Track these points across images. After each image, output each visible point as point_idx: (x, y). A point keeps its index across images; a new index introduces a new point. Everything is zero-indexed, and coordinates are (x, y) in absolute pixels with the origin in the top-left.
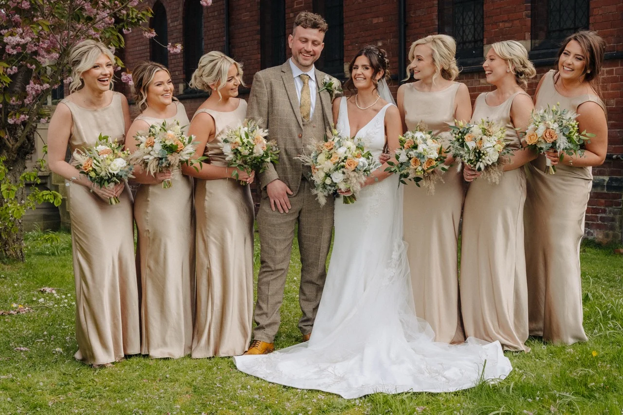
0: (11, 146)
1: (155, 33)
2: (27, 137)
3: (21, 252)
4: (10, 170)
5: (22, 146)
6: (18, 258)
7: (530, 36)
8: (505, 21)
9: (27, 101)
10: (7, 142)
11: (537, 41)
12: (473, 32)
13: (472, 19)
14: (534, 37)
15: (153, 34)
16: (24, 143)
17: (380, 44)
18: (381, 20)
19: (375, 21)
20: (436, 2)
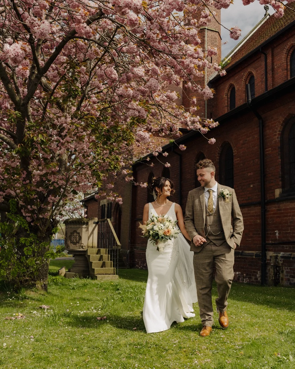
10: (40, 227)
17: (252, 186)
18: (252, 174)
19: (249, 174)
20: (280, 163)
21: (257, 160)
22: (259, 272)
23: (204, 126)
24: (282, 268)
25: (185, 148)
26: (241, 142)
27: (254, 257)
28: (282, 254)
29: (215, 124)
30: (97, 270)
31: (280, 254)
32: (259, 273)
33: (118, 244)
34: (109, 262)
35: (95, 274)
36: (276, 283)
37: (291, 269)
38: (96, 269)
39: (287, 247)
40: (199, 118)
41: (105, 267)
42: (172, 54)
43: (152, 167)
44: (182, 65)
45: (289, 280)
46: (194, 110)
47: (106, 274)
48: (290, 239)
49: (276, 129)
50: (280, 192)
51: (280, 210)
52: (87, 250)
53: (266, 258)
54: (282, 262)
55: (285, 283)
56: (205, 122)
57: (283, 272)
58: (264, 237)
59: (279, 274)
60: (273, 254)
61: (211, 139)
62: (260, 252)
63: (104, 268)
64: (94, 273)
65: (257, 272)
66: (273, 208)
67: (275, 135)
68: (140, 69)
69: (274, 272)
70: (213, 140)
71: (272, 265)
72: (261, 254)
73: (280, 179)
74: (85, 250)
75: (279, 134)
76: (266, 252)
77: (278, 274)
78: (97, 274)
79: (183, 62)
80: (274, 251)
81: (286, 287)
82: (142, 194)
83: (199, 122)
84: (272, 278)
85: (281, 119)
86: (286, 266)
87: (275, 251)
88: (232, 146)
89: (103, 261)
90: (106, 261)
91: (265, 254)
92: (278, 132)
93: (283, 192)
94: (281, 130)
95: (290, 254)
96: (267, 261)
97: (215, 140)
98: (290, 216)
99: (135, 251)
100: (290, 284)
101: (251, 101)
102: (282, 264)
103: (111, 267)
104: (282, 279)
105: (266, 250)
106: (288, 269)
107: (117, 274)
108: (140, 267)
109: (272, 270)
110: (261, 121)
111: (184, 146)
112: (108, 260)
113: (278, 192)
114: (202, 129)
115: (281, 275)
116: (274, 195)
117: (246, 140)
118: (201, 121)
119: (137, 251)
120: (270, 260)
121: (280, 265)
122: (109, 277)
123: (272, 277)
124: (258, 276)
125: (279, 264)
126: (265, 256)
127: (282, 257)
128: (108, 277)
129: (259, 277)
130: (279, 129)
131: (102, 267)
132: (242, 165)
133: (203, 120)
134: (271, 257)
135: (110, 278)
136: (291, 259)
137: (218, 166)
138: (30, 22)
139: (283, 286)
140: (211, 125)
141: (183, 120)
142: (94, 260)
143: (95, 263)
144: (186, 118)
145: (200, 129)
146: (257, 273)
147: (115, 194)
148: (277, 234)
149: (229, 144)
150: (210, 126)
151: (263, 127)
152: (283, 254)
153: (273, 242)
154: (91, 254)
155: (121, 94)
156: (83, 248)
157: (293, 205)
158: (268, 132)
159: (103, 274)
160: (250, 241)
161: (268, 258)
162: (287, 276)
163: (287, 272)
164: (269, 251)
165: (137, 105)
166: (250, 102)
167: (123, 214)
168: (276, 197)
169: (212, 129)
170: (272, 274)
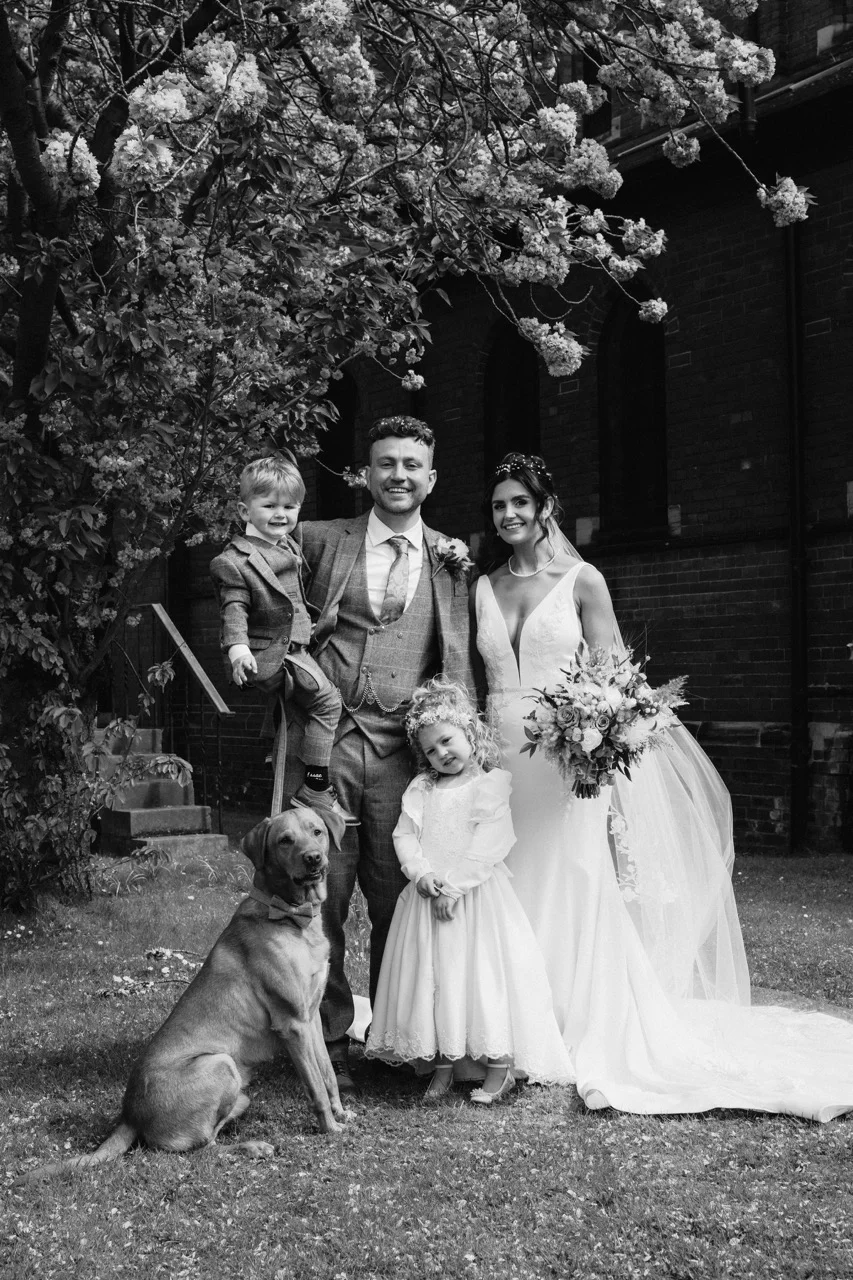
1: (318, 446)
3: (88, 882)
6: (83, 894)
9: (114, 583)
15: (315, 448)
18: (748, 417)
21: (769, 362)
23: (621, 250)
27: (759, 745)
29: (657, 242)
30: (139, 815)
32: (777, 806)
33: (221, 710)
35: (133, 833)
38: (134, 812)
40: (602, 217)
41: (161, 805)
47: (175, 833)
53: (810, 749)
56: (623, 233)
58: (801, 668)
60: (840, 733)
61: (653, 302)
62: (784, 724)
63: (159, 809)
64: (129, 829)
65: (772, 801)
66: (836, 555)
69: (842, 801)
70: (659, 307)
71: (832, 772)
72: (787, 733)
76: (812, 725)
78: (140, 835)
80: (840, 721)
83: (601, 231)
84: (832, 824)
87: (844, 721)
91: (807, 731)
96: (813, 760)
97: (664, 305)
103: (187, 803)
105: (808, 718)
107: (217, 831)
109: (832, 792)
114: (616, 261)
116: (842, 506)
117: (722, 279)
118: (606, 227)
120: (826, 754)
122: (192, 842)
123: (835, 819)
124: (773, 816)
126: (808, 742)
128: (185, 843)
129: (778, 821)
131: (150, 804)
132: (700, 378)
133: (614, 224)
134: (829, 742)
135: (195, 849)
137: (594, 379)
140: (644, 243)
145: (606, 260)
146: (771, 806)
150: (642, 250)
153: (839, 687)
159: (165, 834)
160: (738, 681)
161: (818, 745)
164: (822, 719)
169: (649, 261)
170: (835, 805)
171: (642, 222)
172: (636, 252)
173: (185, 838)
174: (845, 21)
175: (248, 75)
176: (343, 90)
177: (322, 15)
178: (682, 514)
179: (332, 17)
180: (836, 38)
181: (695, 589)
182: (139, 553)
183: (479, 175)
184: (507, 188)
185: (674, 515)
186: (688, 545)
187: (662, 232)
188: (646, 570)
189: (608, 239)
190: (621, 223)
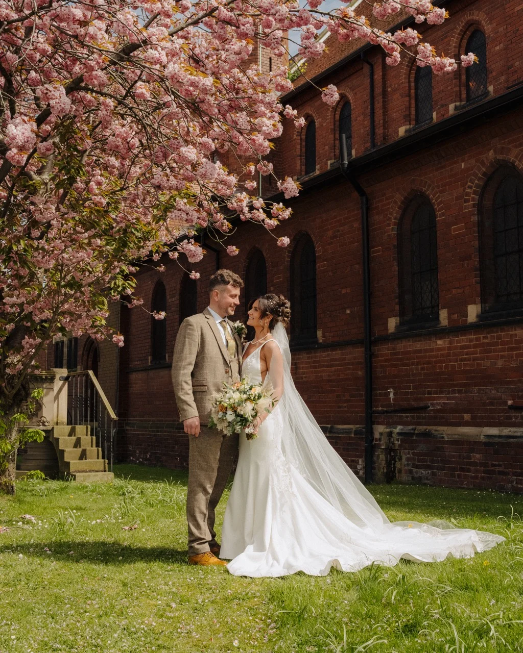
0: (7, 392)
1: (143, 301)
2: (22, 385)
4: (6, 414)
5: (18, 393)
7: (480, 300)
8: (458, 288)
10: (5, 389)
11: (487, 305)
12: (430, 298)
13: (429, 287)
14: (483, 301)
16: (19, 390)
17: (348, 312)
18: (349, 290)
19: (344, 291)
20: (397, 273)
21: (357, 266)
22: (360, 461)
23: (270, 215)
24: (400, 453)
25: (237, 252)
26: (330, 233)
27: (353, 436)
28: (399, 429)
29: (287, 213)
30: (74, 463)
31: (395, 428)
32: (360, 463)
33: (112, 417)
34: (93, 450)
35: (72, 470)
36: (390, 477)
37: (413, 454)
38: (72, 462)
39: (407, 417)
40: (262, 202)
41: (86, 459)
42: (238, 127)
43: (163, 272)
44: (253, 143)
45: (411, 472)
46: (252, 187)
47: (90, 471)
48: (413, 403)
49: (390, 214)
50: (396, 323)
51: (395, 354)
52: (53, 428)
53: (373, 437)
54: (400, 443)
55: (405, 477)
56: (272, 209)
57: (400, 459)
58: (370, 401)
59: (394, 464)
60: (385, 430)
61: (283, 238)
62: (363, 426)
63: (84, 461)
64: (70, 469)
65: (358, 460)
66: (384, 350)
67: (389, 225)
68: (190, 150)
69: (386, 461)
70: (286, 240)
71: (383, 447)
72: (364, 430)
73: (397, 300)
74: (49, 428)
75: (395, 224)
76: (373, 426)
77: (393, 462)
78: (74, 472)
79: (254, 140)
80: (386, 425)
81: (407, 484)
82: (141, 322)
83: (262, 208)
84: (382, 470)
85: (399, 197)
86: (406, 449)
87: (388, 424)
88: (314, 239)
89: (83, 447)
90: (88, 448)
91: (372, 429)
92: (393, 221)
93: (401, 324)
94: (399, 216)
95: (412, 429)
96: (374, 442)
97: (288, 240)
98: (413, 364)
99: (127, 430)
100: (413, 478)
101: (348, 164)
102: (399, 445)
103: (98, 458)
104: (400, 471)
105: (373, 423)
106: (409, 454)
107: (109, 471)
108: (138, 460)
109: (382, 457)
110: (364, 199)
111: (234, 248)
112: (92, 447)
113: (393, 323)
114: (267, 221)
115: (398, 465)
116: (386, 328)
117: (339, 231)
118: (264, 206)
119: (131, 430)
120: (380, 440)
121: (397, 448)
122: (97, 475)
123: (383, 469)
124: (359, 467)
125: (394, 446)
126: (371, 432)
127: (399, 434)
128: (95, 475)
129: (361, 469)
130: (395, 214)
131: (81, 458)
132: (330, 274)
133: (268, 205)
134: (381, 434)
135: (98, 478)
136: (414, 436)
137: (289, 275)
138: (43, 93)
139: (401, 483)
140: (281, 213)
141: (235, 204)
142: (67, 447)
143: (70, 452)
144: (241, 201)
145: (263, 221)
146: (358, 463)
147: (111, 329)
148: (392, 395)
149: (308, 235)
150: (280, 216)
151: (367, 210)
152: (402, 429)
153: (385, 409)
154: (60, 436)
155: (157, 184)
156: (44, 425)
157: (418, 346)
158: (376, 218)
159: (86, 472)
160: (345, 407)
161: (377, 435)
162: (408, 465)
163: (408, 459)
164: (379, 423)
165: (185, 203)
166: (346, 166)
167: (102, 360)
168: (390, 331)
169: (283, 222)
170: (384, 463)
171: (281, 204)
172: (277, 217)
173: (93, 474)
174: (410, 124)
175: (26, 130)
176: (112, 143)
177: (58, 105)
178: (323, 333)
179: (63, 106)
180: (406, 131)
181: (327, 366)
182: (31, 341)
183: (159, 176)
184: (170, 182)
185: (319, 333)
186: (325, 347)
187: (290, 209)
188: (309, 358)
189: (264, 211)
190: (272, 205)
